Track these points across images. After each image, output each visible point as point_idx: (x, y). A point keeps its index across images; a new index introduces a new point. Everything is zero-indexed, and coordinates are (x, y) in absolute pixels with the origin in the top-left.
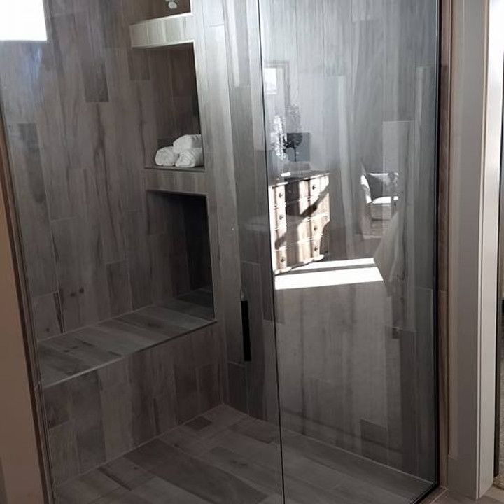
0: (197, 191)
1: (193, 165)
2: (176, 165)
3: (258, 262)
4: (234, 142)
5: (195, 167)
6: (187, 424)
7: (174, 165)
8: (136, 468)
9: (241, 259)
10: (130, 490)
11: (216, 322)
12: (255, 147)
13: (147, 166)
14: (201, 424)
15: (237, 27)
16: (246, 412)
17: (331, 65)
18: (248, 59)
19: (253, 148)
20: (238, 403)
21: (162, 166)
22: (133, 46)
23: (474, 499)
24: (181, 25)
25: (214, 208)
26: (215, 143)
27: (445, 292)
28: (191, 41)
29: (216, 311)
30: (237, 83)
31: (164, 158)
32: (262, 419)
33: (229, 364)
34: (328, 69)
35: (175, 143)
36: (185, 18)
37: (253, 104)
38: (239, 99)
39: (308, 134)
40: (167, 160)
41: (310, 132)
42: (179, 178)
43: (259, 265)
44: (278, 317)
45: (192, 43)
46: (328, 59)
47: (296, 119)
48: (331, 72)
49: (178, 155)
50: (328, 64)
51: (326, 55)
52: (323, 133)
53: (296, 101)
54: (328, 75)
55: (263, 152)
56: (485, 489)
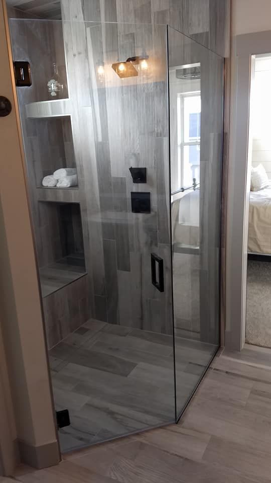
0: (73, 200)
1: (69, 186)
3: (114, 239)
4: (99, 173)
5: (70, 187)
6: (75, 332)
7: (56, 186)
8: (56, 360)
9: (103, 238)
10: (57, 372)
11: (87, 274)
12: (112, 175)
13: (38, 187)
14: (83, 331)
15: (100, 108)
16: (106, 321)
17: (159, 131)
18: (107, 126)
20: (103, 318)
21: (47, 186)
22: (28, 117)
23: (240, 351)
24: (62, 105)
25: (85, 210)
26: (85, 173)
27: (225, 249)
28: (69, 115)
29: (86, 268)
30: (100, 140)
31: (48, 182)
32: (116, 324)
33: (95, 296)
34: (157, 133)
35: (54, 173)
36: (64, 102)
38: (102, 150)
39: (145, 168)
40: (50, 183)
41: (147, 167)
42: (61, 193)
43: (115, 240)
44: (127, 268)
45: (70, 116)
46: (157, 127)
47: (138, 160)
48: (159, 135)
49: (58, 180)
50: (157, 130)
51: (156, 126)
52: (155, 168)
53: (137, 150)
54: (157, 136)
55: (117, 178)
56: (243, 345)
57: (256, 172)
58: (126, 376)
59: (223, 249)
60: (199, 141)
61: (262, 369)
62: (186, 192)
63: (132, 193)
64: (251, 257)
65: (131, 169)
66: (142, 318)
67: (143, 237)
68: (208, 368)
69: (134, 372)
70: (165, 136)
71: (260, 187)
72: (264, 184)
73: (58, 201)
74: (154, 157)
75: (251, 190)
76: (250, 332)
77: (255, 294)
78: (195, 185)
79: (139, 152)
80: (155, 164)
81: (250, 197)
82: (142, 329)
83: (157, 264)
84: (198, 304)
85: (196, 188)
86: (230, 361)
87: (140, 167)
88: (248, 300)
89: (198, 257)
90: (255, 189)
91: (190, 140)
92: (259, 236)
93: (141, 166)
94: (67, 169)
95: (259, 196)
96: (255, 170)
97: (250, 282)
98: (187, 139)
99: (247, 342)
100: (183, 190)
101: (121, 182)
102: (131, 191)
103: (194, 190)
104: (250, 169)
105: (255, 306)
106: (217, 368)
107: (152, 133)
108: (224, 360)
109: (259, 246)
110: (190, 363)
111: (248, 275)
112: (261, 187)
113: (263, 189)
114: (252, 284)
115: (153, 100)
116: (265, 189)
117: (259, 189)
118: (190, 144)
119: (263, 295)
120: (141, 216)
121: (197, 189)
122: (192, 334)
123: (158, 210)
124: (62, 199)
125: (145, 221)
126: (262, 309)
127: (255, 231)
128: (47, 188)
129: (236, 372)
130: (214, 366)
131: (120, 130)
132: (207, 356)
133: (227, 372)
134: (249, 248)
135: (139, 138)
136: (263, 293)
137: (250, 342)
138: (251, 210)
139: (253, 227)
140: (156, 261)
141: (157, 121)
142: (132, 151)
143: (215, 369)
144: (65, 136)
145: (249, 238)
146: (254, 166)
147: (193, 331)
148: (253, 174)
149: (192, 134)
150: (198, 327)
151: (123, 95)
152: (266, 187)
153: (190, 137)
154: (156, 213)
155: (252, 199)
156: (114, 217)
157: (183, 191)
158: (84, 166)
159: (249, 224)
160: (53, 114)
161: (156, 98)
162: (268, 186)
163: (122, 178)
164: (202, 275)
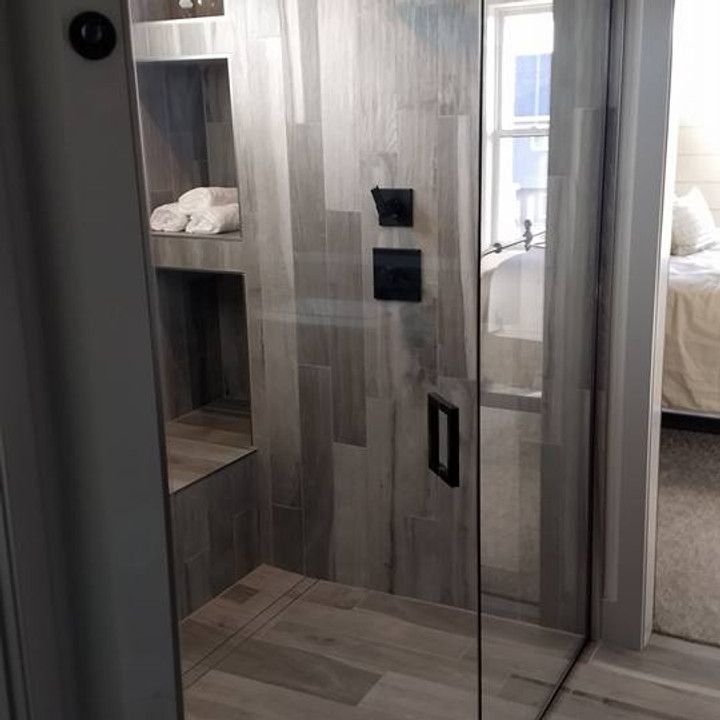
0: (227, 267)
1: (216, 231)
2: (188, 230)
3: (327, 364)
4: (293, 200)
5: (219, 233)
7: (184, 231)
9: (299, 361)
11: (255, 451)
12: (327, 207)
14: (243, 594)
17: (448, 101)
19: (324, 206)
20: (290, 564)
21: (162, 231)
24: (208, 33)
25: (257, 291)
26: (261, 200)
27: (604, 394)
28: (224, 57)
29: (255, 435)
30: (300, 118)
31: (165, 219)
32: (327, 578)
33: (274, 507)
34: (444, 106)
35: (182, 199)
36: (214, 23)
37: (325, 148)
38: (305, 144)
39: (411, 190)
40: (170, 223)
41: (414, 188)
42: (197, 249)
43: (329, 368)
44: (358, 440)
45: (226, 60)
46: (443, 93)
47: (392, 170)
48: (449, 110)
49: (189, 216)
50: (444, 98)
51: (440, 87)
52: (434, 190)
53: (393, 146)
54: (443, 113)
55: (339, 214)
56: (647, 637)
57: (686, 208)
58: (355, 703)
59: (602, 395)
60: (547, 126)
61: (693, 694)
62: (505, 255)
63: (376, 252)
64: (670, 421)
65: (376, 192)
66: (392, 565)
67: (401, 361)
68: (561, 688)
69: (373, 695)
70: (462, 114)
71: (695, 245)
72: (704, 237)
73: (189, 267)
74: (434, 163)
75: (672, 254)
76: (666, 605)
77: (680, 514)
78: (528, 236)
79: (396, 149)
80: (435, 182)
81: (671, 269)
82: (391, 591)
83: (443, 417)
84: (536, 536)
85: (532, 243)
86: (614, 674)
87: (397, 187)
88: (661, 529)
89: (537, 417)
90: (680, 251)
91: (516, 123)
92: (692, 369)
93: (400, 185)
94: (212, 189)
95: (692, 267)
96: (683, 202)
97: (667, 486)
98: (509, 122)
99: (657, 631)
100: (498, 248)
101: (349, 224)
102: (372, 247)
103: (527, 249)
104: (670, 200)
105: (677, 543)
106: (583, 690)
107: (429, 104)
108: (600, 672)
109: (689, 393)
110: (515, 676)
111: (662, 467)
112: (698, 246)
113: (700, 250)
114: (669, 489)
115: (435, 25)
116: (706, 252)
117: (690, 251)
118: (518, 135)
119: (699, 517)
120: (395, 308)
121: (537, 246)
122: (519, 608)
123: (440, 292)
124: (197, 262)
125: (407, 321)
126: (697, 552)
127: (679, 356)
128: (164, 236)
129: (629, 701)
130: (574, 684)
131: (351, 96)
132: (557, 661)
133: (606, 701)
134: (664, 397)
135: (397, 116)
136: (699, 513)
137: (665, 628)
138: (673, 305)
139: (677, 345)
140: (440, 412)
141: (444, 76)
142: (380, 149)
143: (576, 693)
144: (208, 108)
145: (667, 373)
146: (679, 193)
147: (523, 601)
148: (677, 211)
149: (521, 109)
150: (533, 591)
151: (360, 11)
152: (708, 247)
153: (516, 115)
154: (434, 300)
155: (673, 274)
156: (327, 311)
157: (498, 251)
158: (259, 181)
159: (666, 336)
160: (183, 53)
161: (440, 20)
162: (714, 244)
163: (350, 214)
164: (548, 458)
